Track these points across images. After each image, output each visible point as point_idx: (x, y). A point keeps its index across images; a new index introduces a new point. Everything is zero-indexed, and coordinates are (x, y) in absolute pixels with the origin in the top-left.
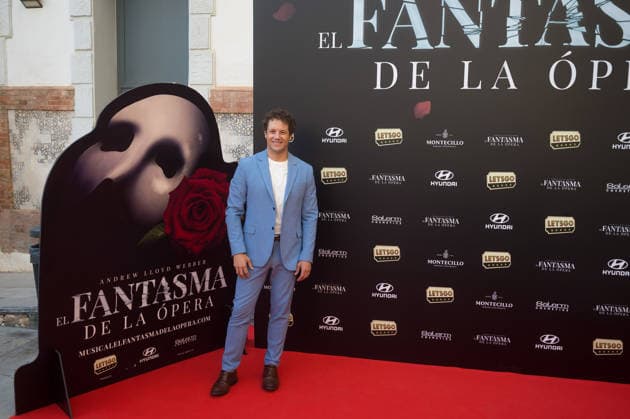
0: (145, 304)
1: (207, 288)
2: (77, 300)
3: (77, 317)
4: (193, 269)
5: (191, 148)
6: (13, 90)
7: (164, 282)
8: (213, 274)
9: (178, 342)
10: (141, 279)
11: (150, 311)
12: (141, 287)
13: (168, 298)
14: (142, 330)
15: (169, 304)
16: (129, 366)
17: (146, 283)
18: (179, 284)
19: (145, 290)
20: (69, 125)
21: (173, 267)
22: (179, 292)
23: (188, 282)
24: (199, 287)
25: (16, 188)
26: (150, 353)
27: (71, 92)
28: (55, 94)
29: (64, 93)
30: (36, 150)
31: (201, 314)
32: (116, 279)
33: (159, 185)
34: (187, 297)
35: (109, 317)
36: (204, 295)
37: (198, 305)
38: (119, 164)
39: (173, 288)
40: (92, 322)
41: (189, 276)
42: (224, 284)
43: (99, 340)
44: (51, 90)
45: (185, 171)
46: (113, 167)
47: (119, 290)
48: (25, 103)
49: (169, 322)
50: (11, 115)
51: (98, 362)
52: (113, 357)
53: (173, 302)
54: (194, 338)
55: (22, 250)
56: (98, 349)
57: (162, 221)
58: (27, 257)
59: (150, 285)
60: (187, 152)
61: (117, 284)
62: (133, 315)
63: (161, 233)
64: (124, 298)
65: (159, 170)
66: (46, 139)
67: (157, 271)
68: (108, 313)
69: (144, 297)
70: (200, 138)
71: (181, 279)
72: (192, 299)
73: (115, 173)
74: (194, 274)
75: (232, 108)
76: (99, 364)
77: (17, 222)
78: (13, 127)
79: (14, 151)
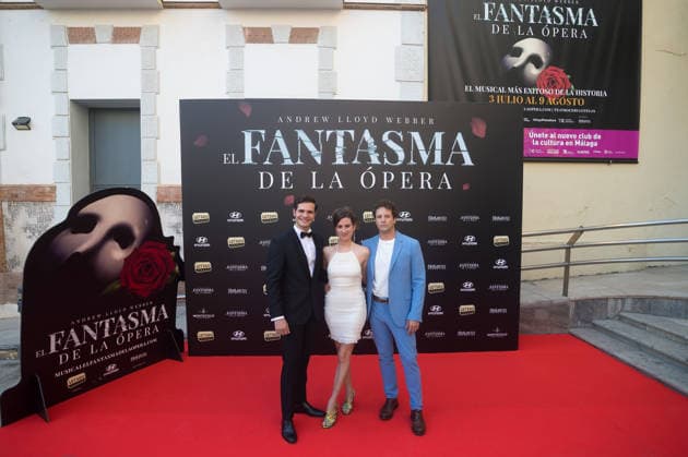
0: (107, 335)
1: (153, 320)
2: (53, 338)
3: (53, 349)
4: (143, 308)
5: (140, 228)
6: (6, 186)
7: (121, 319)
8: (158, 310)
9: (133, 359)
10: (104, 318)
11: (111, 340)
12: (104, 324)
13: (124, 329)
14: (105, 353)
15: (125, 334)
16: (96, 378)
17: (108, 321)
18: (133, 319)
19: (107, 325)
20: (52, 212)
21: (128, 308)
22: (133, 324)
23: (140, 317)
24: (147, 320)
25: (9, 256)
26: (112, 368)
27: (53, 189)
28: (40, 190)
29: (48, 189)
30: (25, 230)
31: (150, 337)
32: (84, 320)
33: (116, 254)
34: (139, 328)
35: (78, 347)
36: (151, 325)
37: (147, 332)
38: (86, 242)
39: (128, 322)
40: (65, 351)
41: (140, 313)
42: (166, 317)
43: (71, 363)
44: (37, 187)
45: (135, 244)
46: (80, 245)
47: (86, 328)
48: (16, 196)
49: (127, 345)
50: (5, 205)
51: (70, 379)
52: (83, 375)
53: (128, 331)
54: (145, 354)
55: (12, 301)
56: (70, 370)
57: (119, 278)
58: (16, 307)
59: (111, 322)
60: (137, 232)
61: (85, 323)
62: (98, 344)
63: (118, 286)
64: (91, 332)
65: (117, 244)
66: (33, 221)
67: (116, 312)
68: (78, 344)
69: (106, 330)
70: (146, 222)
71: (134, 316)
72: (143, 328)
73: (83, 248)
74: (144, 312)
75: (172, 199)
76: (72, 380)
77: (9, 281)
78: (6, 213)
79: (7, 231)
